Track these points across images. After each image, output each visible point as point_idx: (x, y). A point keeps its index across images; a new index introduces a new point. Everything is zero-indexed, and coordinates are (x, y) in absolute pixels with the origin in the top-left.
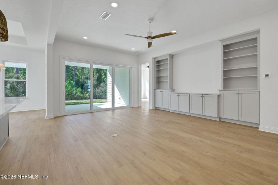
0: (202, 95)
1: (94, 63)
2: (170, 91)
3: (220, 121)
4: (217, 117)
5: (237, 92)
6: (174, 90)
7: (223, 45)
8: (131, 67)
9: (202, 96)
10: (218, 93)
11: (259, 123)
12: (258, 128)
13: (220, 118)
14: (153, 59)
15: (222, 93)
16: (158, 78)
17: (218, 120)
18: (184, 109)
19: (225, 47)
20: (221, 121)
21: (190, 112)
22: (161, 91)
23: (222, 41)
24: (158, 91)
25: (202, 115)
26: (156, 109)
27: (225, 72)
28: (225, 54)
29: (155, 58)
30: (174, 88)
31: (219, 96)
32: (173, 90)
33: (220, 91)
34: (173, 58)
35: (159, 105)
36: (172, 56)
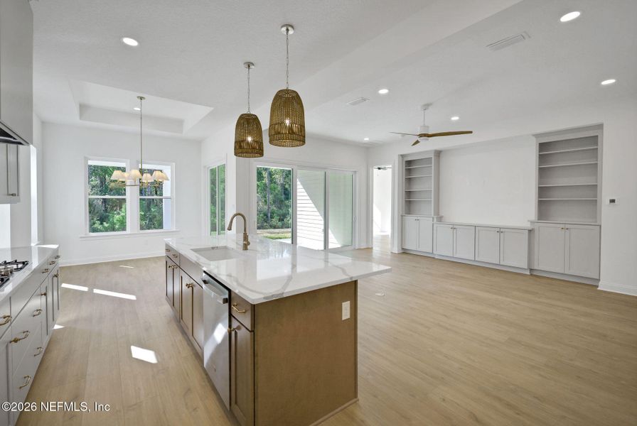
0: (498, 230)
1: (298, 166)
2: (435, 220)
3: (531, 275)
4: (526, 267)
5: (562, 226)
6: (441, 217)
7: (540, 144)
8: (355, 172)
9: (500, 230)
10: (528, 226)
11: (598, 278)
12: (598, 286)
13: (531, 270)
14: (401, 158)
15: (536, 226)
16: (409, 194)
17: (528, 273)
18: (465, 254)
19: (542, 146)
20: (533, 274)
21: (476, 259)
22: (416, 218)
23: (537, 136)
24: (410, 219)
25: (499, 265)
26: (405, 252)
27: (542, 191)
28: (542, 158)
29: (403, 156)
30: (441, 214)
31: (530, 231)
32: (440, 219)
33: (532, 222)
34: (439, 156)
35: (410, 246)
36: (438, 154)
